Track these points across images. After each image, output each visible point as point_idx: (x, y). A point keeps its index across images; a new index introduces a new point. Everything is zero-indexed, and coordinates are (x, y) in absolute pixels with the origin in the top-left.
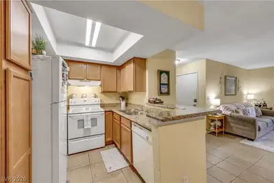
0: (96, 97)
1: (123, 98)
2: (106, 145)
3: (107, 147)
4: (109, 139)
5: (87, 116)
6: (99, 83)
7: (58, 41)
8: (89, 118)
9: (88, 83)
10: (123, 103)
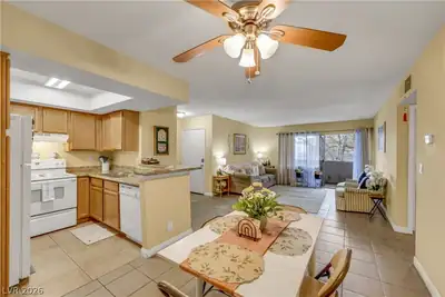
0: (57, 157)
1: (105, 159)
2: (78, 222)
3: (79, 225)
4: (83, 215)
6: (66, 137)
8: (51, 187)
9: (46, 137)
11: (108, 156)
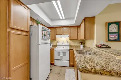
0: (67, 42)
1: (81, 43)
2: (70, 66)
3: (70, 67)
4: (72, 64)
5: (61, 51)
6: (68, 35)
7: (52, 20)
9: (64, 36)
10: (82, 46)
11: (83, 42)
